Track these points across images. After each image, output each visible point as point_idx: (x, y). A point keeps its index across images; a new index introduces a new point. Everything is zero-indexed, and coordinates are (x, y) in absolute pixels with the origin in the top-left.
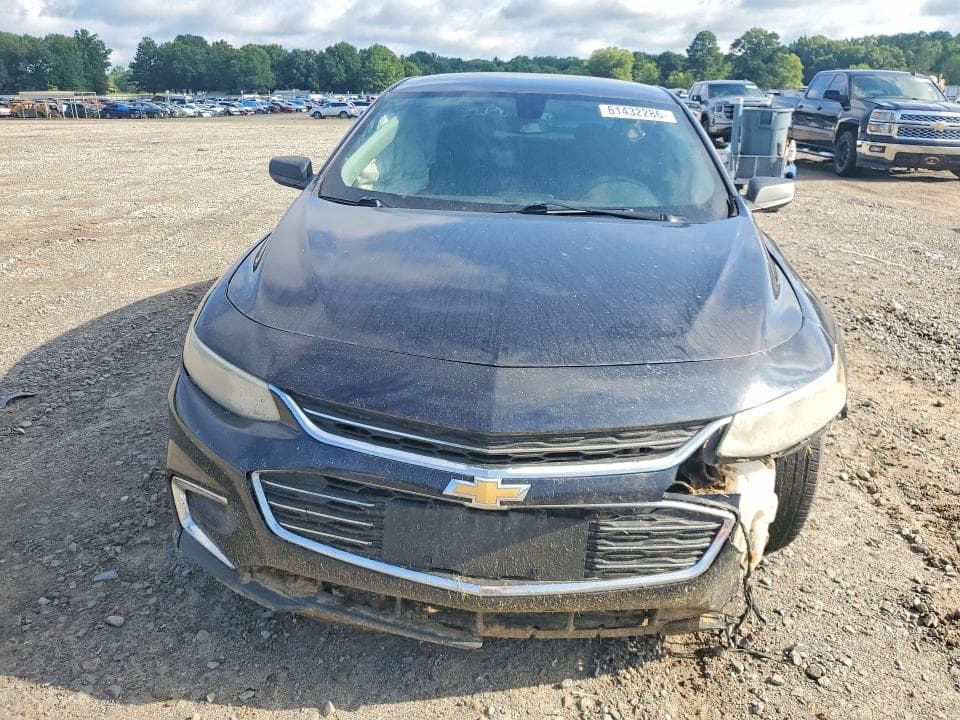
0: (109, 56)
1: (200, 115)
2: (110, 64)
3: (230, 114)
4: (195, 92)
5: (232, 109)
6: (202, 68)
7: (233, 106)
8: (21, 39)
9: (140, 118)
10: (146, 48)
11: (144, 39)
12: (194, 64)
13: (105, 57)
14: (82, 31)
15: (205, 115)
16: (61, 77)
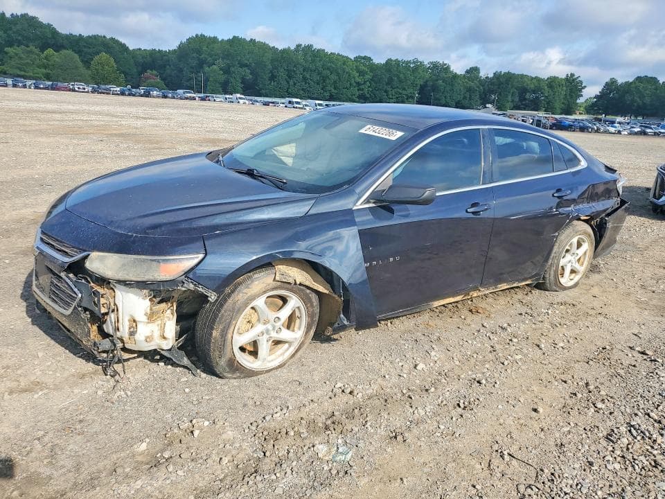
0: (583, 90)
1: (619, 132)
2: (582, 96)
3: (644, 133)
4: (636, 117)
5: (648, 130)
6: (647, 100)
7: (651, 128)
8: (532, 78)
9: (574, 131)
10: (611, 86)
11: (611, 79)
12: (642, 97)
13: (580, 91)
14: (571, 74)
15: (623, 133)
16: (548, 103)
